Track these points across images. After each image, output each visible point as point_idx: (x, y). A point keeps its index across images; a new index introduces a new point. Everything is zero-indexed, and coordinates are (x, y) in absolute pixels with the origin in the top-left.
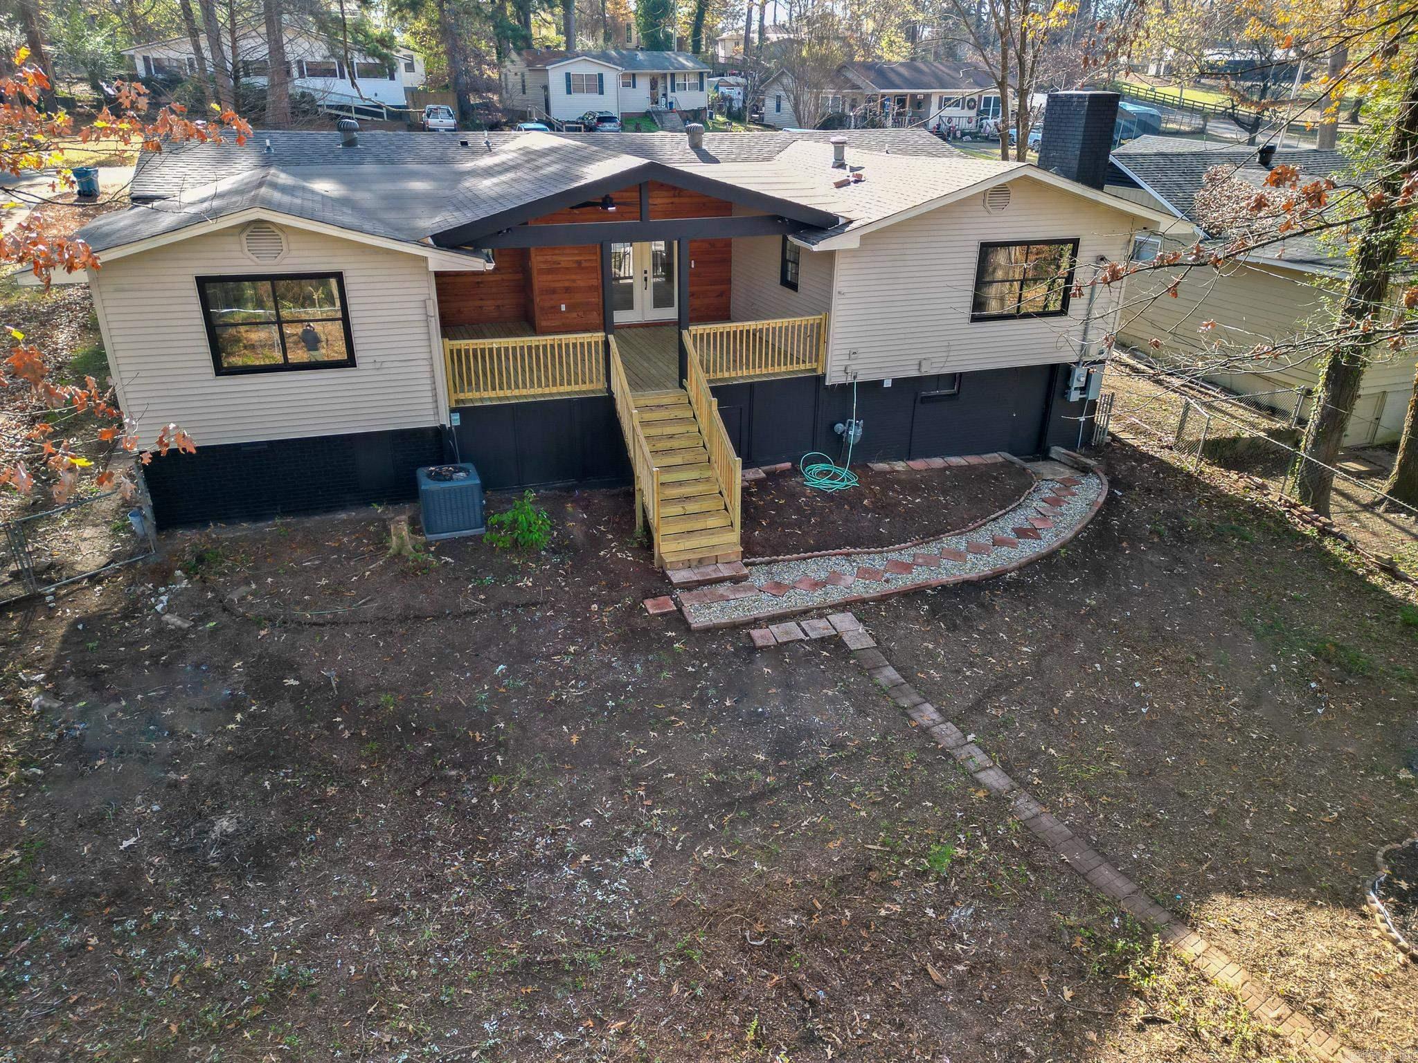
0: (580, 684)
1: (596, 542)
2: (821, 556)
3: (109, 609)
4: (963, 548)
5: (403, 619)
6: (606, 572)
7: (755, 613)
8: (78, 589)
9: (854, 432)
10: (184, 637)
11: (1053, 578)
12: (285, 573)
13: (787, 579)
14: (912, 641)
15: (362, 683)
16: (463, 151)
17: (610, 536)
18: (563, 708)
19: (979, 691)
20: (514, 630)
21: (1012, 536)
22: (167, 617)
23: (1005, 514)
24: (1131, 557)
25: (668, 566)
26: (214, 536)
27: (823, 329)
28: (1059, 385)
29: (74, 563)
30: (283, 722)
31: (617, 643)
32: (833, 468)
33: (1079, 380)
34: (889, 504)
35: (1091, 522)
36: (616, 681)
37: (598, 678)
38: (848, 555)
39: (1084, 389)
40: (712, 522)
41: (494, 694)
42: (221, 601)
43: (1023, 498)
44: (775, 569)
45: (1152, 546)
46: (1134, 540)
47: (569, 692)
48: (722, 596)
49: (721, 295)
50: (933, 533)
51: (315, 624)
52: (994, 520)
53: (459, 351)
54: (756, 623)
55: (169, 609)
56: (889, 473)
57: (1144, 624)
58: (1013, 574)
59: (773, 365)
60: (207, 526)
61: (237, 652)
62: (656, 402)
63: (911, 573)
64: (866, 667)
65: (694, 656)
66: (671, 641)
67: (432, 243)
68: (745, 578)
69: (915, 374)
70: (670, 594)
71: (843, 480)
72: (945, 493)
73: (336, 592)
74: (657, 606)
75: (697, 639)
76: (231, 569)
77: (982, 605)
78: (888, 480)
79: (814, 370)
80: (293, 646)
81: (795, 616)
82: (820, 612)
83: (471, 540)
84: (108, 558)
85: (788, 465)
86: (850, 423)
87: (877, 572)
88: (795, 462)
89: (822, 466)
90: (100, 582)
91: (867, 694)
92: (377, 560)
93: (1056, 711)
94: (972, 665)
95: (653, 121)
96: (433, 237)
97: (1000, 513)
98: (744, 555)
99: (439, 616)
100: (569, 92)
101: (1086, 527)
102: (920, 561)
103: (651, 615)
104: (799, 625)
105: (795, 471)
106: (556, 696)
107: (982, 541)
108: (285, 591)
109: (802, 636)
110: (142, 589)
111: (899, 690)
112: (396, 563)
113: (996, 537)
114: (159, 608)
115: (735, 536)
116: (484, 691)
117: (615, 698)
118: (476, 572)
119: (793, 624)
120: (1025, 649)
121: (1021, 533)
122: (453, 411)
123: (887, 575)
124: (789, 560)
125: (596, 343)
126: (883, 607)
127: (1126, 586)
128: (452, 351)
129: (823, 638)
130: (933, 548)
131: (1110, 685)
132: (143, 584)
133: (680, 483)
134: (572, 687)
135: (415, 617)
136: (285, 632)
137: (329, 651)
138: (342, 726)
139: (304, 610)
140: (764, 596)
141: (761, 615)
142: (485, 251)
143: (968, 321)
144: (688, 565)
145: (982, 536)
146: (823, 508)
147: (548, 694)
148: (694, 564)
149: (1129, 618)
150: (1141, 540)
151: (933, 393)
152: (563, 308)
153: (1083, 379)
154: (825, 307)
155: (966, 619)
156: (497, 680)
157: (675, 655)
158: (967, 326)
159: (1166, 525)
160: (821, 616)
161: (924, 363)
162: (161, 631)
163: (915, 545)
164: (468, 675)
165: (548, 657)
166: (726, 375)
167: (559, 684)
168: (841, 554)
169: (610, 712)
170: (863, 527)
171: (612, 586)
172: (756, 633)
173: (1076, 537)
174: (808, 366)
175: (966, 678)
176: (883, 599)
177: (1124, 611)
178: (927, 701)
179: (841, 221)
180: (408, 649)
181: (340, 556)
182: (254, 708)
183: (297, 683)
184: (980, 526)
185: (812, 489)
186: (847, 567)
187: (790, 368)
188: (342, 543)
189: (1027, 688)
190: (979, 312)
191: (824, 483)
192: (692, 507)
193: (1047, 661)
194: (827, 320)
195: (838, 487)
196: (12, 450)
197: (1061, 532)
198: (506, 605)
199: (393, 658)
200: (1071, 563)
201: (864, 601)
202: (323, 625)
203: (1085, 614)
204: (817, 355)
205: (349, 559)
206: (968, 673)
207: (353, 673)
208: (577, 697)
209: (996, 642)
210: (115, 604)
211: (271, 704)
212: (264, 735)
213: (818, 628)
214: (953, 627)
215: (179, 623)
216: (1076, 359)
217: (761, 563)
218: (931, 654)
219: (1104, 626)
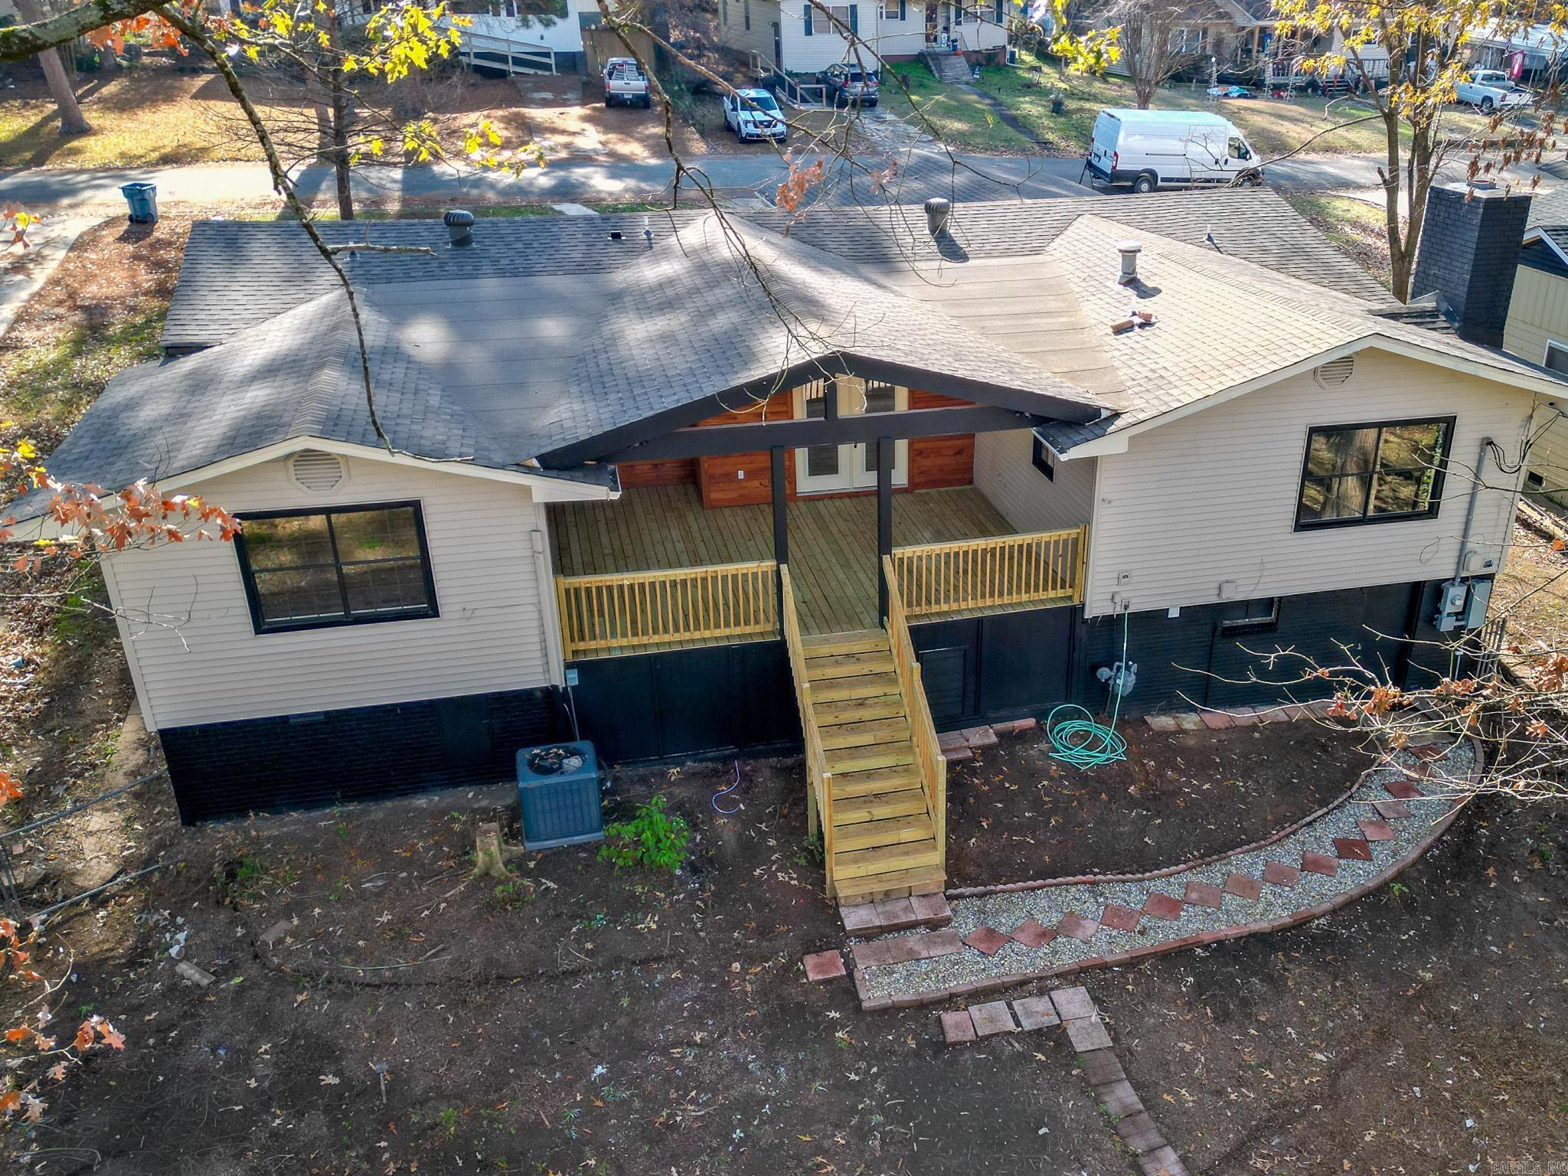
0: (704, 1097)
1: (752, 852)
2: (1057, 885)
3: (112, 950)
4: (1257, 874)
5: (482, 981)
6: (760, 904)
7: (953, 985)
8: (76, 915)
9: (1124, 681)
10: (201, 1000)
11: (1380, 929)
12: (338, 901)
13: (1004, 923)
14: (1163, 1039)
15: (420, 1086)
16: (614, 248)
17: (772, 842)
18: (675, 1136)
19: (1243, 1127)
20: (625, 1002)
21: (1332, 852)
22: (183, 967)
23: (1327, 813)
24: (1498, 895)
25: (842, 901)
26: (254, 833)
27: (1080, 549)
28: (1425, 608)
29: (73, 874)
30: (310, 1146)
31: (760, 1028)
32: (1095, 729)
33: (1453, 604)
34: (1163, 793)
35: (1448, 830)
36: (751, 1094)
37: (727, 1088)
38: (1094, 883)
39: (1463, 614)
40: (907, 834)
41: (587, 1107)
42: (252, 944)
43: (1356, 786)
44: (990, 904)
45: (1530, 876)
46: (1506, 863)
47: (685, 1110)
48: (911, 952)
49: (960, 452)
50: (1217, 848)
51: (368, 985)
52: (1310, 824)
53: (577, 590)
54: (950, 1001)
55: (186, 956)
56: (1173, 733)
57: (1497, 1017)
58: (1322, 921)
59: (1010, 593)
60: (246, 816)
61: (265, 1025)
62: (845, 649)
63: (1177, 918)
64: (1094, 1081)
65: (861, 1055)
66: (834, 1025)
67: (538, 465)
68: (947, 921)
69: (1214, 600)
70: (839, 946)
71: (1104, 751)
72: (1246, 774)
73: (399, 934)
74: (819, 968)
75: (868, 1025)
76: (271, 890)
77: (1269, 979)
78: (1168, 746)
79: (1070, 598)
80: (337, 1021)
81: (1007, 989)
82: (1041, 985)
83: (585, 850)
84: (117, 865)
85: (1030, 722)
86: (1119, 668)
87: (1131, 914)
88: (1041, 716)
89: (1078, 725)
90: (104, 904)
91: (1087, 1130)
92: (458, 883)
93: (1347, 1165)
94: (1241, 1083)
95: (927, 67)
96: (539, 458)
97: (1320, 813)
98: (949, 885)
99: (530, 978)
100: (809, 32)
101: (1439, 839)
102: (1194, 896)
103: (810, 983)
104: (1010, 1006)
105: (1039, 732)
106: (670, 1116)
107: (1286, 861)
108: (334, 932)
109: (1011, 1026)
110: (156, 917)
111: (1134, 1123)
112: (480, 889)
113: (1309, 855)
114: (174, 951)
115: (937, 857)
116: (576, 1104)
117: (744, 1125)
118: (584, 906)
119: (1001, 1005)
120: (1319, 1056)
121: (1347, 848)
122: (569, 666)
123: (1144, 921)
124: (1012, 891)
125: (765, 574)
126: (1131, 977)
127: (1481, 947)
128: (567, 591)
129: (1040, 1029)
130: (1214, 874)
131: (1431, 1122)
132: (157, 910)
133: (869, 775)
134: (692, 1101)
135: (499, 977)
136: (330, 997)
137: (382, 1030)
138: (386, 1155)
139: (356, 963)
140: (968, 955)
141: (960, 989)
142: (611, 467)
143: (1290, 530)
144: (871, 900)
145: (1287, 854)
146: (1070, 799)
147: (657, 1113)
148: (877, 898)
149: (1477, 1007)
150: (1515, 864)
151: (1240, 622)
152: (741, 474)
153: (1460, 603)
154: (1084, 520)
155: (1245, 1003)
156: (593, 1089)
157: (835, 1051)
158: (1289, 537)
159: (1555, 840)
160: (1043, 992)
161: (1225, 587)
162: (175, 989)
163: (1190, 869)
164: (558, 1075)
165: (664, 1051)
166: (945, 608)
167: (675, 1096)
168: (1084, 883)
169: (738, 1146)
170: (1121, 834)
171: (764, 932)
172: (949, 1018)
173: (1422, 856)
174: (1060, 593)
175: (1229, 1104)
176: (1132, 964)
177: (1471, 991)
178: (1169, 1143)
179: (1105, 414)
180: (485, 1028)
181: (410, 874)
182: (278, 1121)
183: (337, 1081)
184: (1287, 836)
185: (1061, 764)
186: (1091, 906)
187: (1034, 596)
188: (415, 852)
189: (1312, 1125)
190: (1307, 520)
191: (1078, 755)
192: (881, 811)
193: (1349, 1077)
194: (1086, 534)
195: (1096, 761)
196: (10, 680)
197: (1402, 848)
198: (616, 961)
199: (463, 1044)
200: (1408, 904)
201: (1105, 967)
202: (379, 987)
203: (1414, 996)
204: (1073, 579)
205: (422, 879)
206: (1233, 1097)
207: (411, 1065)
208: (697, 1118)
209: (1282, 1041)
210: (120, 941)
211: (299, 1115)
212: (286, 1167)
213: (1035, 1012)
214: (1223, 1017)
215: (197, 977)
216: (1450, 574)
217: (972, 896)
218: (1187, 1061)
219: (1437, 1019)
